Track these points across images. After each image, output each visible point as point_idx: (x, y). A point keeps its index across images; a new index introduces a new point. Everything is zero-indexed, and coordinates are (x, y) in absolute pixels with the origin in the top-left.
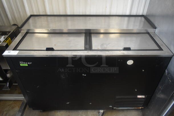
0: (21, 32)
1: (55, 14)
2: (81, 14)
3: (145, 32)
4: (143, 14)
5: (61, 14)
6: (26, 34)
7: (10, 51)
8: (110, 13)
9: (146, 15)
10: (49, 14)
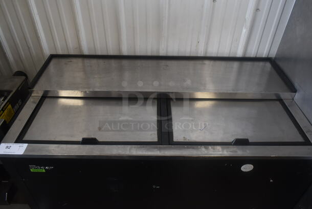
0: (32, 95)
1: (99, 53)
2: (149, 54)
3: (274, 98)
4: (269, 56)
5: (111, 53)
6: (41, 99)
7: (9, 145)
8: (206, 53)
9: (275, 58)
10: (86, 52)
